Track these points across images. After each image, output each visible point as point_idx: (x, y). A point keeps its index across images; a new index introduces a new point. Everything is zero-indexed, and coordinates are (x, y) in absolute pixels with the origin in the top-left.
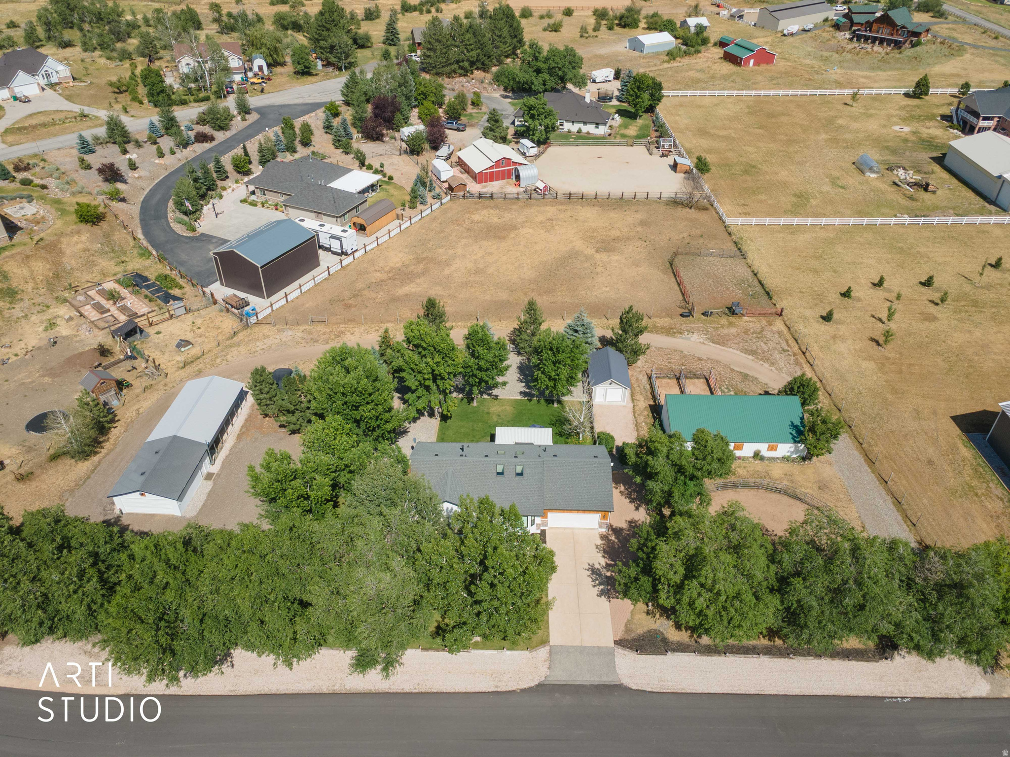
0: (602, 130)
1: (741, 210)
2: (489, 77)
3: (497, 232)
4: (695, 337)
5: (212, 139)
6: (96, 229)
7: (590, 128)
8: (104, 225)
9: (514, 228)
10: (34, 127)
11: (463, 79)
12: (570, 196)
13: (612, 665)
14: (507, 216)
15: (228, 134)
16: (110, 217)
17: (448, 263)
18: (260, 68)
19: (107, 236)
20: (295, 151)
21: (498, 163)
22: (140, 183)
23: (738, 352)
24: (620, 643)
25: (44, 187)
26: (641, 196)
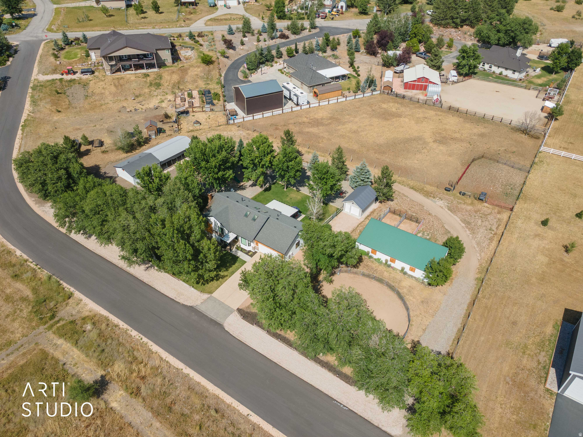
0: (516, 76)
1: (564, 145)
2: (472, 31)
3: (386, 116)
4: (440, 203)
5: (287, 37)
6: (207, 68)
7: (509, 73)
8: (211, 66)
9: (400, 116)
10: (221, 20)
11: (453, 30)
12: (450, 108)
13: (226, 316)
14: (403, 109)
15: (297, 37)
16: (216, 64)
17: (344, 124)
18: (342, 7)
19: (209, 71)
20: (325, 52)
21: (419, 80)
22: (241, 52)
23: (458, 220)
24: (239, 310)
25: (201, 45)
26: (497, 119)
